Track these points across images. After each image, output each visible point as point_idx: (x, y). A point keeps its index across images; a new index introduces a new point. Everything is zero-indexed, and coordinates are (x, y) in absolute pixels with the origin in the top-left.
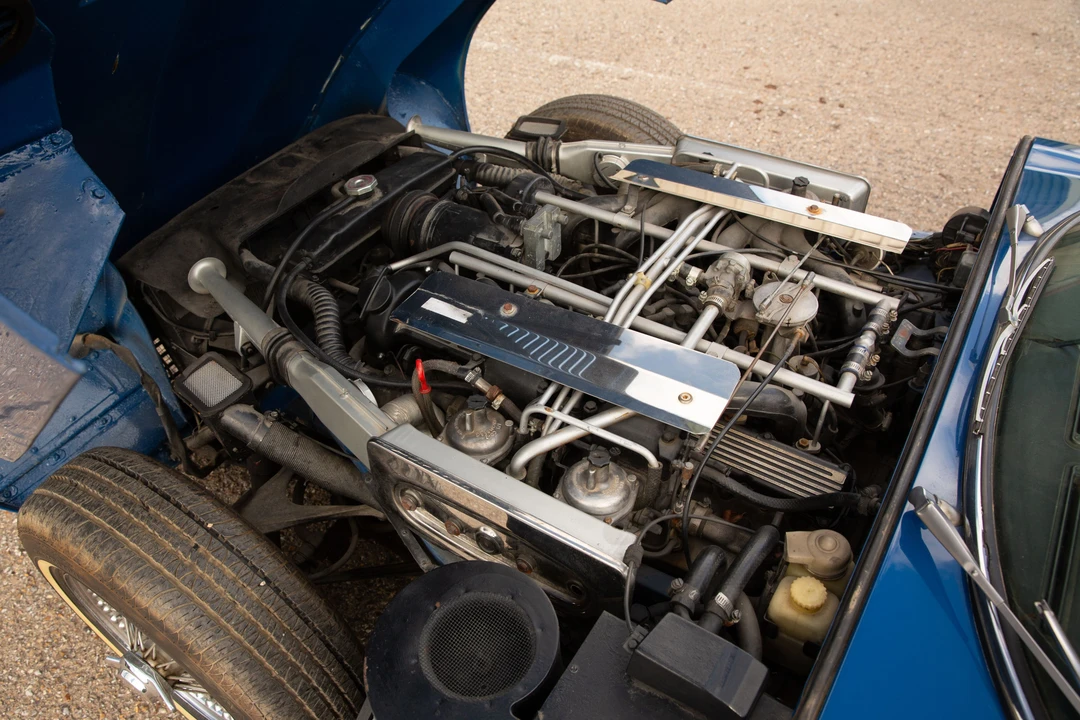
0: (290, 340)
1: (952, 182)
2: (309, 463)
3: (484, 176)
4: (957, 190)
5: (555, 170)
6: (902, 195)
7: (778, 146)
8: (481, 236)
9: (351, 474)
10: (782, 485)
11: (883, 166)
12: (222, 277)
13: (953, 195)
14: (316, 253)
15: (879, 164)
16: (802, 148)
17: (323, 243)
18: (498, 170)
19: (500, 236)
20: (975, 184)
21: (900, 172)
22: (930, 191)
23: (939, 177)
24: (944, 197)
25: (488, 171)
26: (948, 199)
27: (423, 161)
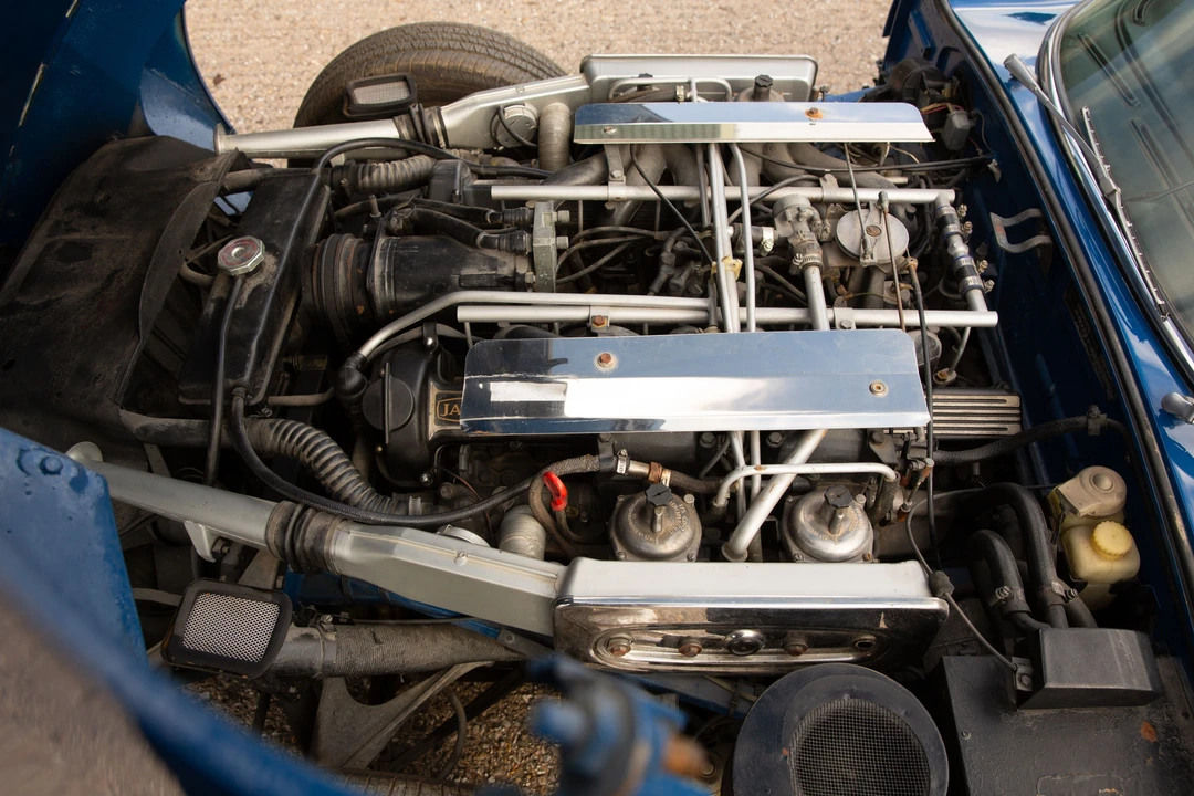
0: (313, 516)
1: (735, 14)
2: (402, 653)
3: (371, 182)
4: (745, 21)
5: (443, 144)
6: (697, 41)
7: (544, 19)
8: (466, 271)
9: (454, 637)
10: (966, 432)
11: (662, 13)
12: (98, 462)
13: (744, 27)
14: (247, 377)
15: (657, 12)
16: (570, 15)
17: (247, 359)
18: (387, 169)
19: (493, 263)
20: (756, 10)
21: (681, 16)
22: (721, 29)
23: (720, 11)
24: (737, 32)
25: (375, 174)
26: (741, 33)
27: (287, 189)
